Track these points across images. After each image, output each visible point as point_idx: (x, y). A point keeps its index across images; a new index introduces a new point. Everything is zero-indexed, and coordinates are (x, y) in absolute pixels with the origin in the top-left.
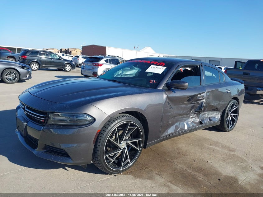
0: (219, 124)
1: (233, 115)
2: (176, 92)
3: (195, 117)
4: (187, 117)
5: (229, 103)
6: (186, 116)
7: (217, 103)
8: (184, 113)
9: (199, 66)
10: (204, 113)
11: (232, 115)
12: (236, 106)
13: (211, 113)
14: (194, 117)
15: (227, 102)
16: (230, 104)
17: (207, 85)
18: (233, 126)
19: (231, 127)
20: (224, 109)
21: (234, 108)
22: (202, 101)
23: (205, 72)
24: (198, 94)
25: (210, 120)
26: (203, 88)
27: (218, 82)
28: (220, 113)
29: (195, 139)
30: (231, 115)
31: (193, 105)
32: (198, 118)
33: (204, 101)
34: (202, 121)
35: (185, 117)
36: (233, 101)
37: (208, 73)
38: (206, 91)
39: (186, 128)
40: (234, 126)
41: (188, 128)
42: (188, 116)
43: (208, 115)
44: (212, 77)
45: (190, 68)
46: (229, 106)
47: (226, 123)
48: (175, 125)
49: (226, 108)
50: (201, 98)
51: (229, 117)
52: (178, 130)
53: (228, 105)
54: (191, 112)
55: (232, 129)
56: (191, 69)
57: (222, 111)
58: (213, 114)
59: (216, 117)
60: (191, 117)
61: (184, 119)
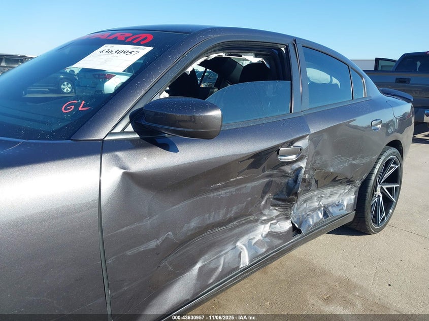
0: (350, 218)
1: (387, 189)
2: (179, 147)
3: (277, 216)
4: (250, 222)
5: (379, 158)
6: (242, 220)
7: (346, 165)
8: (232, 214)
9: (287, 49)
10: (308, 195)
11: (385, 187)
12: (395, 163)
13: (328, 191)
14: (272, 219)
15: (375, 157)
16: (381, 161)
17: (315, 111)
18: (386, 215)
19: (383, 219)
20: (364, 177)
21: (392, 168)
22: (296, 166)
23: (307, 69)
24: (282, 145)
25: (325, 214)
26: (300, 122)
27: (346, 100)
28: (354, 190)
29: (283, 277)
30: (382, 188)
31: (266, 180)
32: (288, 218)
33: (303, 164)
34: (300, 225)
35: (243, 224)
36: (388, 152)
37: (316, 75)
38: (309, 131)
39: (245, 261)
40: (389, 215)
41: (251, 261)
42: (252, 218)
43: (320, 199)
44: (330, 86)
45: (256, 56)
46: (378, 167)
47: (371, 212)
48: (199, 265)
49: (371, 173)
50: (293, 157)
51: (378, 193)
52: (211, 281)
53: (377, 163)
54: (263, 203)
55: (385, 226)
56: (261, 59)
57: (358, 183)
58: (336, 193)
59: (343, 201)
60: (265, 218)
61: (237, 231)
